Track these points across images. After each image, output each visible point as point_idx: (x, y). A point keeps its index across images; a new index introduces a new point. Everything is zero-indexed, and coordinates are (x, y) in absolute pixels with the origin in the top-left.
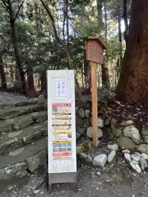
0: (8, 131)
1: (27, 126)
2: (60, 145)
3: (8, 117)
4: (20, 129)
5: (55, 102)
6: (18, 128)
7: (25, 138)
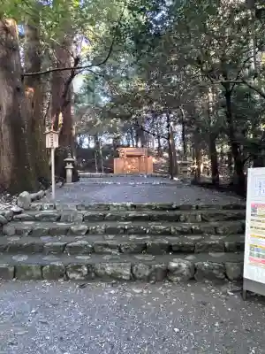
0: (210, 233)
1: (233, 233)
2: (258, 250)
3: (212, 219)
4: (224, 234)
5: (254, 202)
6: (221, 232)
7: (227, 244)
